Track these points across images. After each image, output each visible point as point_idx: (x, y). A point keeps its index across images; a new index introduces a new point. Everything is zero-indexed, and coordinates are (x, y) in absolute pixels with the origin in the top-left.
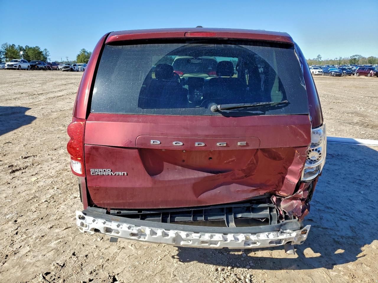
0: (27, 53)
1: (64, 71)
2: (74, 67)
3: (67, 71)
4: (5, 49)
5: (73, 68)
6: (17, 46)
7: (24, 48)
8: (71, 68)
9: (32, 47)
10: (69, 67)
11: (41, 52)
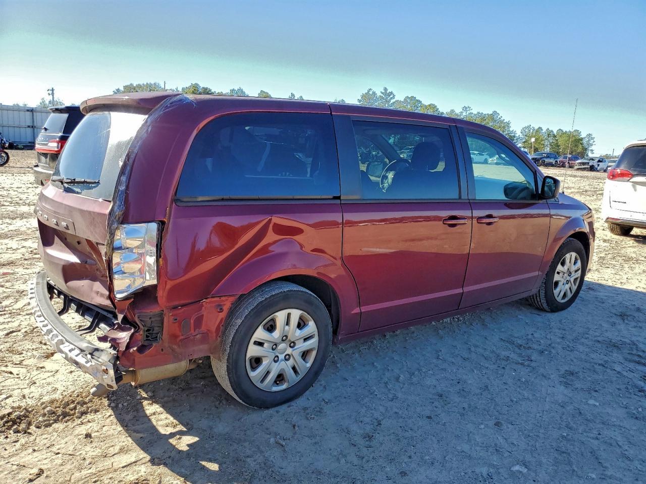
0: (557, 140)
1: (578, 169)
2: (598, 163)
3: (584, 169)
4: (525, 134)
5: (596, 166)
6: (544, 130)
7: (555, 132)
8: (591, 166)
9: (567, 131)
10: (588, 163)
11: (582, 139)
